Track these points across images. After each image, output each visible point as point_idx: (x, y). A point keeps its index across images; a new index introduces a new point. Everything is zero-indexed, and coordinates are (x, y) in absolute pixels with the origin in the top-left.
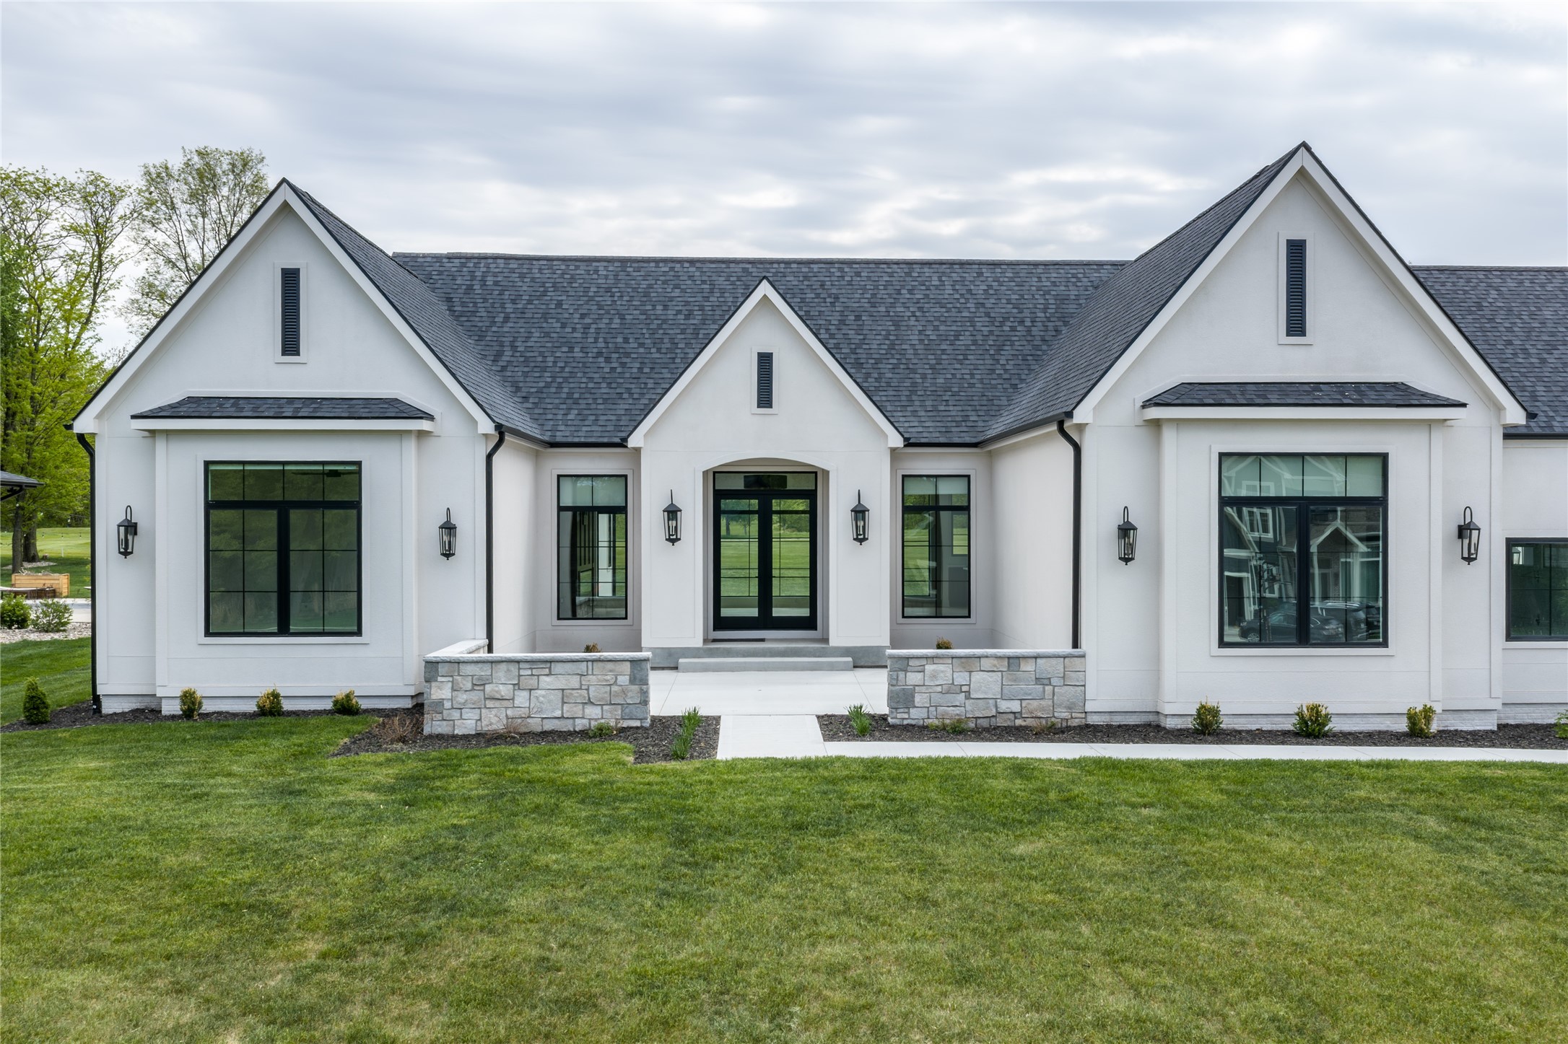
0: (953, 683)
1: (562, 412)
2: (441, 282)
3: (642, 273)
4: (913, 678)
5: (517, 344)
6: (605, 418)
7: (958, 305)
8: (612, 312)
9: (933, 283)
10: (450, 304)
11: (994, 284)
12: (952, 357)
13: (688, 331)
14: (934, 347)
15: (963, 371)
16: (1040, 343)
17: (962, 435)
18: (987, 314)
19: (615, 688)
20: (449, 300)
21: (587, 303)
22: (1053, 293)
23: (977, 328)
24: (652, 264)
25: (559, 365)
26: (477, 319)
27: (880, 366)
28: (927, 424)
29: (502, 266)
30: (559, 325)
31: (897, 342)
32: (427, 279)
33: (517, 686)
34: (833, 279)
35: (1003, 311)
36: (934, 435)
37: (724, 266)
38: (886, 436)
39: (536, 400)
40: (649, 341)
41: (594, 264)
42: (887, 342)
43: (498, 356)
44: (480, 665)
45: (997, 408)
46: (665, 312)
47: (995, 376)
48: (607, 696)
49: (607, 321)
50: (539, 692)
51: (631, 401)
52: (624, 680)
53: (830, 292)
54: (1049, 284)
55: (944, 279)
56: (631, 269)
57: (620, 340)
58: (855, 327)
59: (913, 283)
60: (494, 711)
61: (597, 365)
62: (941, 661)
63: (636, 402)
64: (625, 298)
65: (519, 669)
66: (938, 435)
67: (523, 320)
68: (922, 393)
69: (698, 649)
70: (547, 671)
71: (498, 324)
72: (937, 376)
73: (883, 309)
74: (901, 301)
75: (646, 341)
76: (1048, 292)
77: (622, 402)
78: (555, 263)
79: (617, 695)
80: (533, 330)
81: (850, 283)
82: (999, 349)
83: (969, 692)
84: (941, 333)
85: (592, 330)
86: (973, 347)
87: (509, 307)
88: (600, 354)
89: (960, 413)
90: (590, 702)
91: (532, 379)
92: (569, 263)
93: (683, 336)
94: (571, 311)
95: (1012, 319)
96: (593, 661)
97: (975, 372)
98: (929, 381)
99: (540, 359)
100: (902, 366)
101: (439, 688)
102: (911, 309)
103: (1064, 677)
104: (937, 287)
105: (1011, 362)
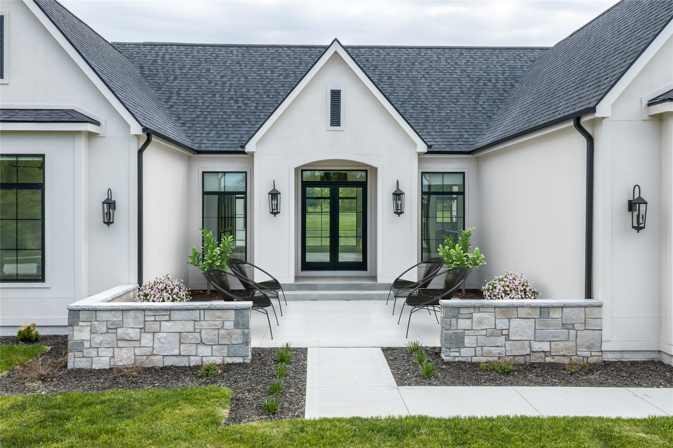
0: (495, 328)
1: (206, 132)
2: (138, 58)
3: (259, 53)
4: (463, 324)
5: (181, 93)
6: (233, 136)
7: (450, 71)
8: (240, 74)
9: (434, 59)
10: (142, 70)
11: (470, 59)
12: (449, 100)
13: (286, 85)
14: (438, 95)
15: (457, 109)
16: (503, 92)
17: (460, 146)
18: (469, 76)
19: (222, 332)
20: (142, 68)
21: (225, 69)
22: (507, 64)
23: (463, 84)
24: (265, 49)
25: (206, 104)
26: (158, 78)
27: (405, 105)
28: (437, 140)
29: (175, 49)
30: (207, 82)
31: (414, 92)
32: (130, 57)
33: (143, 330)
34: (373, 56)
35: (478, 74)
36: (442, 146)
37: (308, 49)
38: (416, 145)
39: (190, 125)
40: (262, 91)
41: (230, 48)
42: (408, 92)
43: (169, 99)
44: (113, 313)
45: (480, 130)
46: (272, 75)
47: (477, 112)
48: (216, 337)
49: (237, 80)
50: (161, 335)
51: (250, 126)
52: (229, 325)
53: (372, 64)
54: (503, 59)
55: (440, 56)
56: (252, 51)
57: (244, 90)
58: (388, 83)
59: (422, 59)
60: (124, 350)
61: (230, 105)
62: (486, 310)
63: (254, 126)
64: (248, 67)
65: (145, 316)
66: (444, 146)
67: (186, 79)
68: (433, 121)
69: (291, 285)
70: (167, 318)
71: (170, 81)
72: (441, 111)
73: (405, 73)
74: (415, 69)
75: (260, 91)
76: (504, 64)
77: (245, 126)
78: (207, 48)
79: (224, 337)
80: (191, 85)
81: (384, 59)
82: (478, 96)
83: (508, 335)
84: (441, 86)
85: (227, 85)
86: (461, 95)
87: (178, 72)
88: (231, 98)
89: (457, 133)
90: (202, 343)
91: (188, 113)
92: (215, 48)
93: (283, 88)
94: (215, 74)
95: (484, 79)
96: (204, 309)
97: (464, 109)
98: (436, 114)
99: (194, 101)
100: (418, 106)
101: (80, 331)
102: (422, 73)
103: (585, 323)
104: (436, 61)
105: (485, 103)
